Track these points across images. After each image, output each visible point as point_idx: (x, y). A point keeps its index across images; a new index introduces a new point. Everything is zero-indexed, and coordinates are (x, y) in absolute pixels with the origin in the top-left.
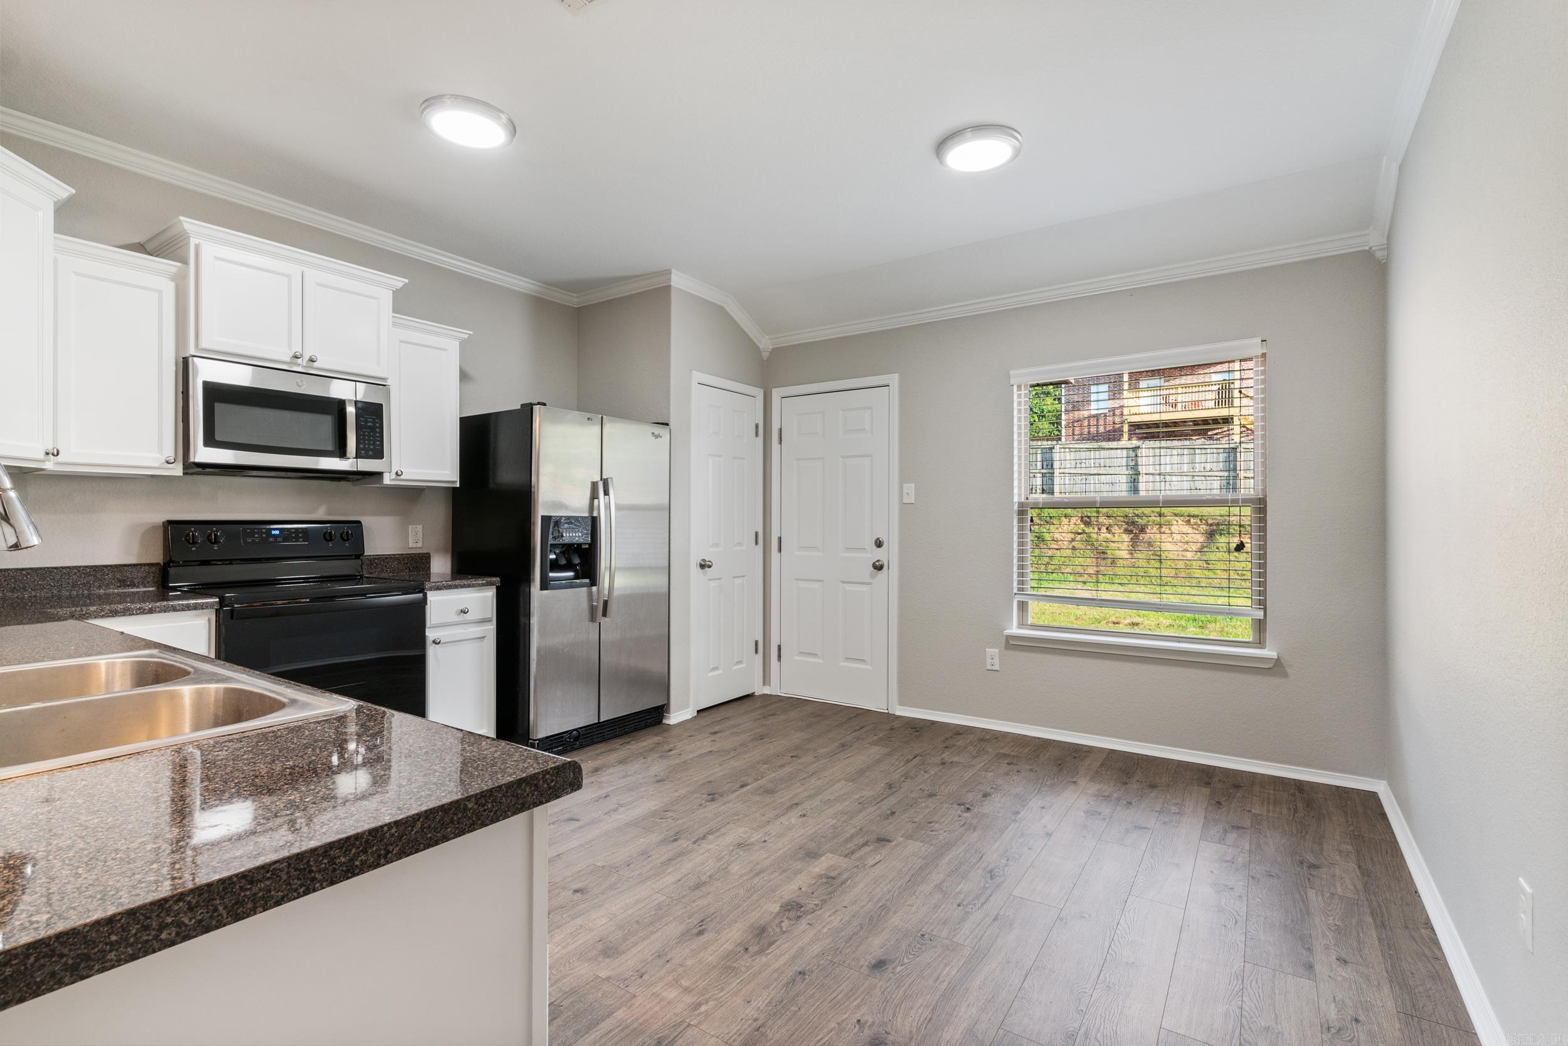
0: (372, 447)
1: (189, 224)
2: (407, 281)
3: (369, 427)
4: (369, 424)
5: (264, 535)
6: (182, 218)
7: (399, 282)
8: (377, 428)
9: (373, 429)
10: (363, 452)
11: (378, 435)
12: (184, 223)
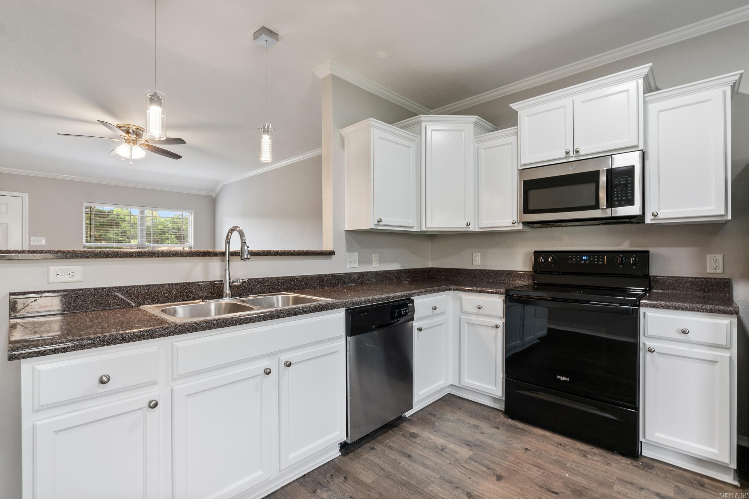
0: (624, 198)
1: (514, 106)
2: (651, 64)
3: (623, 185)
4: (622, 182)
5: (578, 259)
6: (510, 105)
7: (645, 69)
8: (629, 183)
9: (625, 185)
10: (617, 203)
11: (630, 188)
12: (512, 107)
